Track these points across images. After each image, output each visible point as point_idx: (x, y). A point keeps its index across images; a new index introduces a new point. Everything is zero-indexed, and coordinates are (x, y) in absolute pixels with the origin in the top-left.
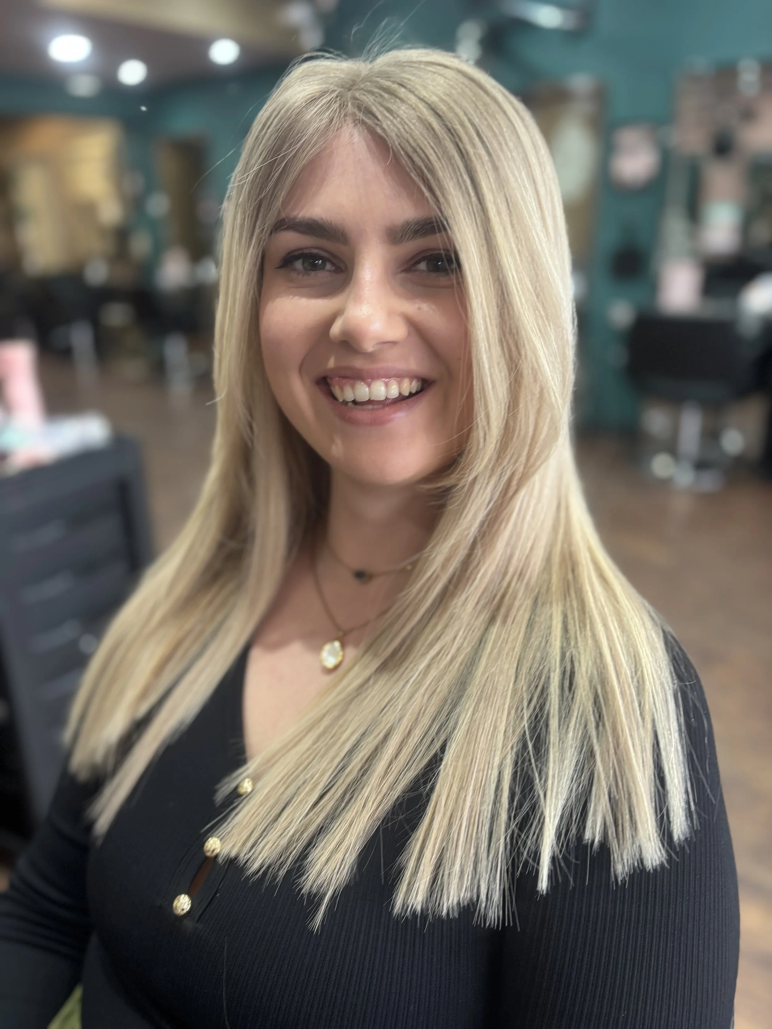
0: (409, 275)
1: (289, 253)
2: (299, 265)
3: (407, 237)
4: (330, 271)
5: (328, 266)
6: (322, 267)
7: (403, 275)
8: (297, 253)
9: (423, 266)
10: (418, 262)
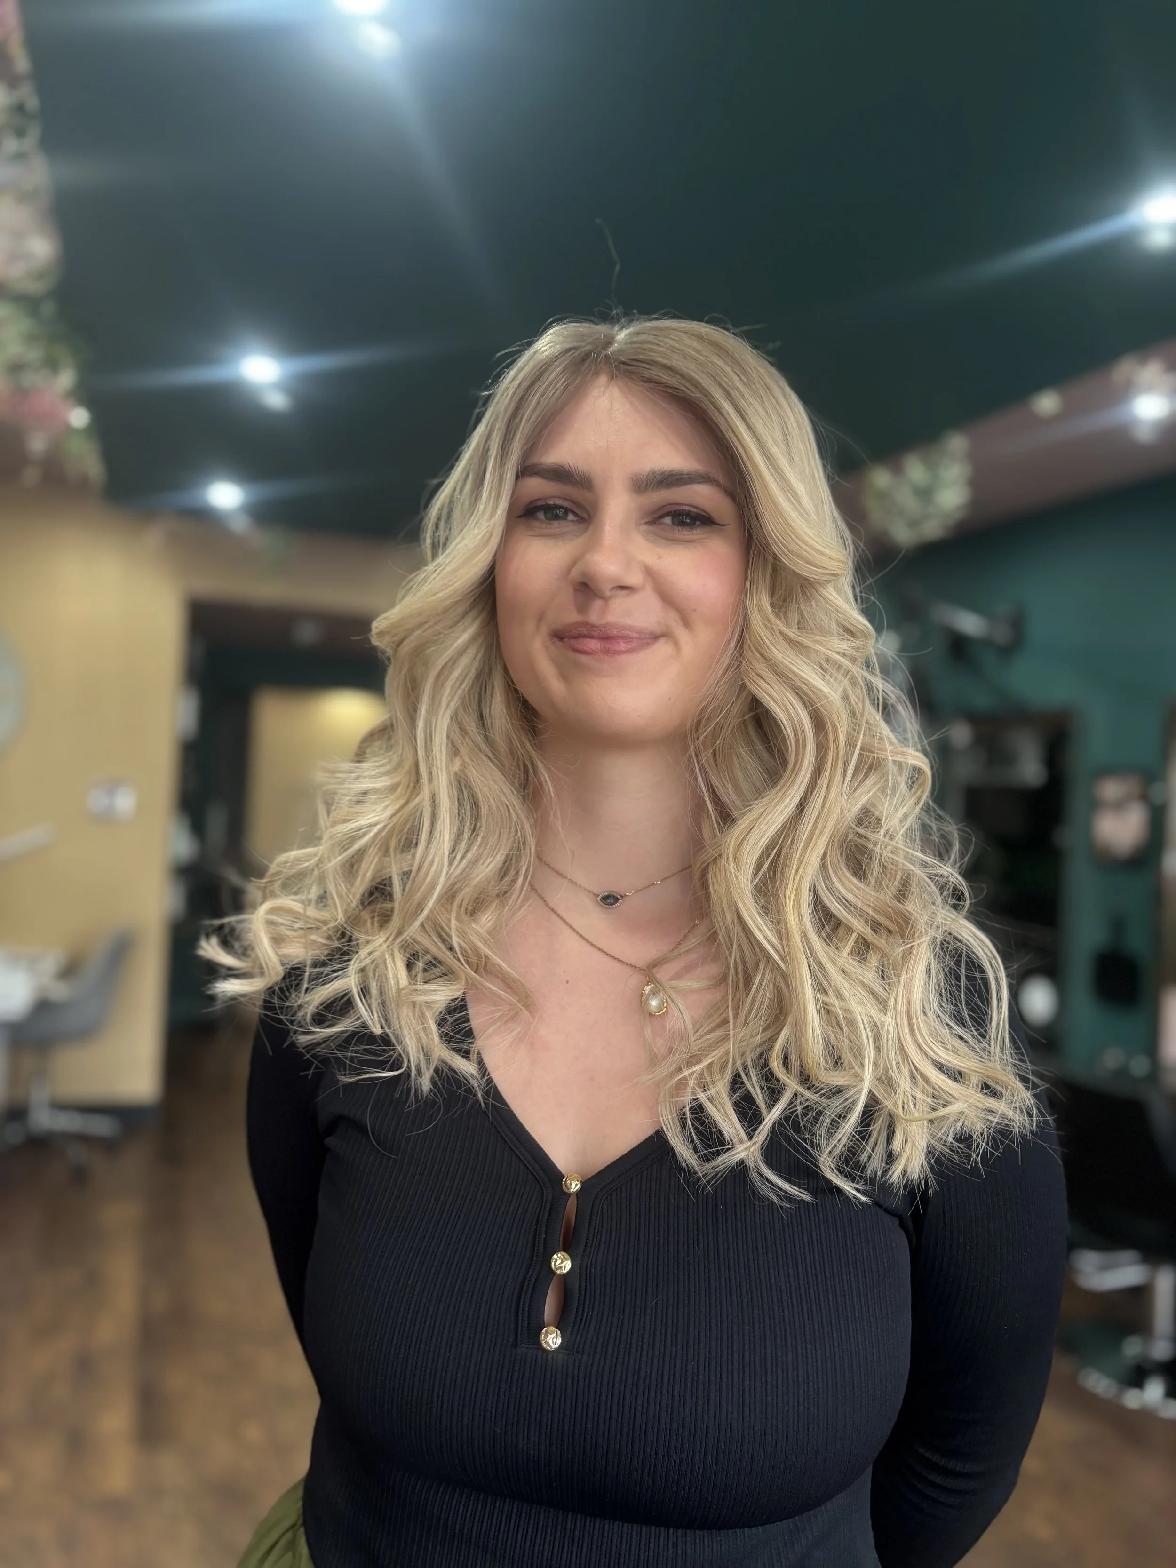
0: (653, 528)
1: (531, 502)
2: (541, 515)
3: (651, 487)
4: (573, 521)
5: (571, 517)
6: (565, 518)
7: (646, 527)
8: (540, 503)
9: (668, 520)
10: (662, 517)
